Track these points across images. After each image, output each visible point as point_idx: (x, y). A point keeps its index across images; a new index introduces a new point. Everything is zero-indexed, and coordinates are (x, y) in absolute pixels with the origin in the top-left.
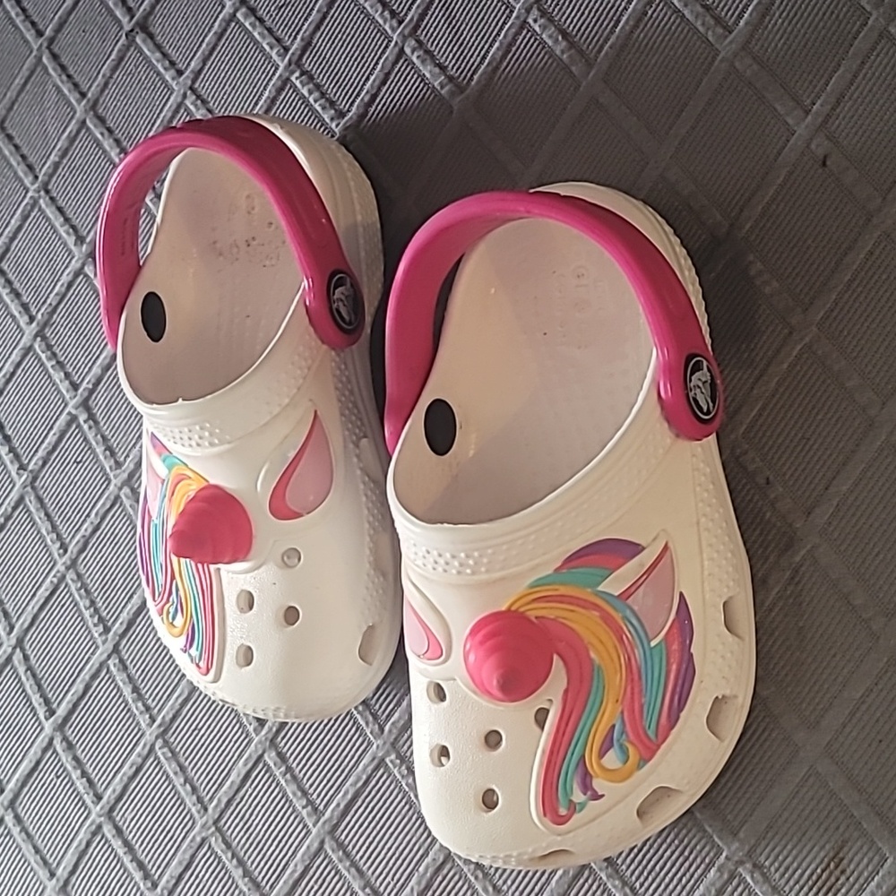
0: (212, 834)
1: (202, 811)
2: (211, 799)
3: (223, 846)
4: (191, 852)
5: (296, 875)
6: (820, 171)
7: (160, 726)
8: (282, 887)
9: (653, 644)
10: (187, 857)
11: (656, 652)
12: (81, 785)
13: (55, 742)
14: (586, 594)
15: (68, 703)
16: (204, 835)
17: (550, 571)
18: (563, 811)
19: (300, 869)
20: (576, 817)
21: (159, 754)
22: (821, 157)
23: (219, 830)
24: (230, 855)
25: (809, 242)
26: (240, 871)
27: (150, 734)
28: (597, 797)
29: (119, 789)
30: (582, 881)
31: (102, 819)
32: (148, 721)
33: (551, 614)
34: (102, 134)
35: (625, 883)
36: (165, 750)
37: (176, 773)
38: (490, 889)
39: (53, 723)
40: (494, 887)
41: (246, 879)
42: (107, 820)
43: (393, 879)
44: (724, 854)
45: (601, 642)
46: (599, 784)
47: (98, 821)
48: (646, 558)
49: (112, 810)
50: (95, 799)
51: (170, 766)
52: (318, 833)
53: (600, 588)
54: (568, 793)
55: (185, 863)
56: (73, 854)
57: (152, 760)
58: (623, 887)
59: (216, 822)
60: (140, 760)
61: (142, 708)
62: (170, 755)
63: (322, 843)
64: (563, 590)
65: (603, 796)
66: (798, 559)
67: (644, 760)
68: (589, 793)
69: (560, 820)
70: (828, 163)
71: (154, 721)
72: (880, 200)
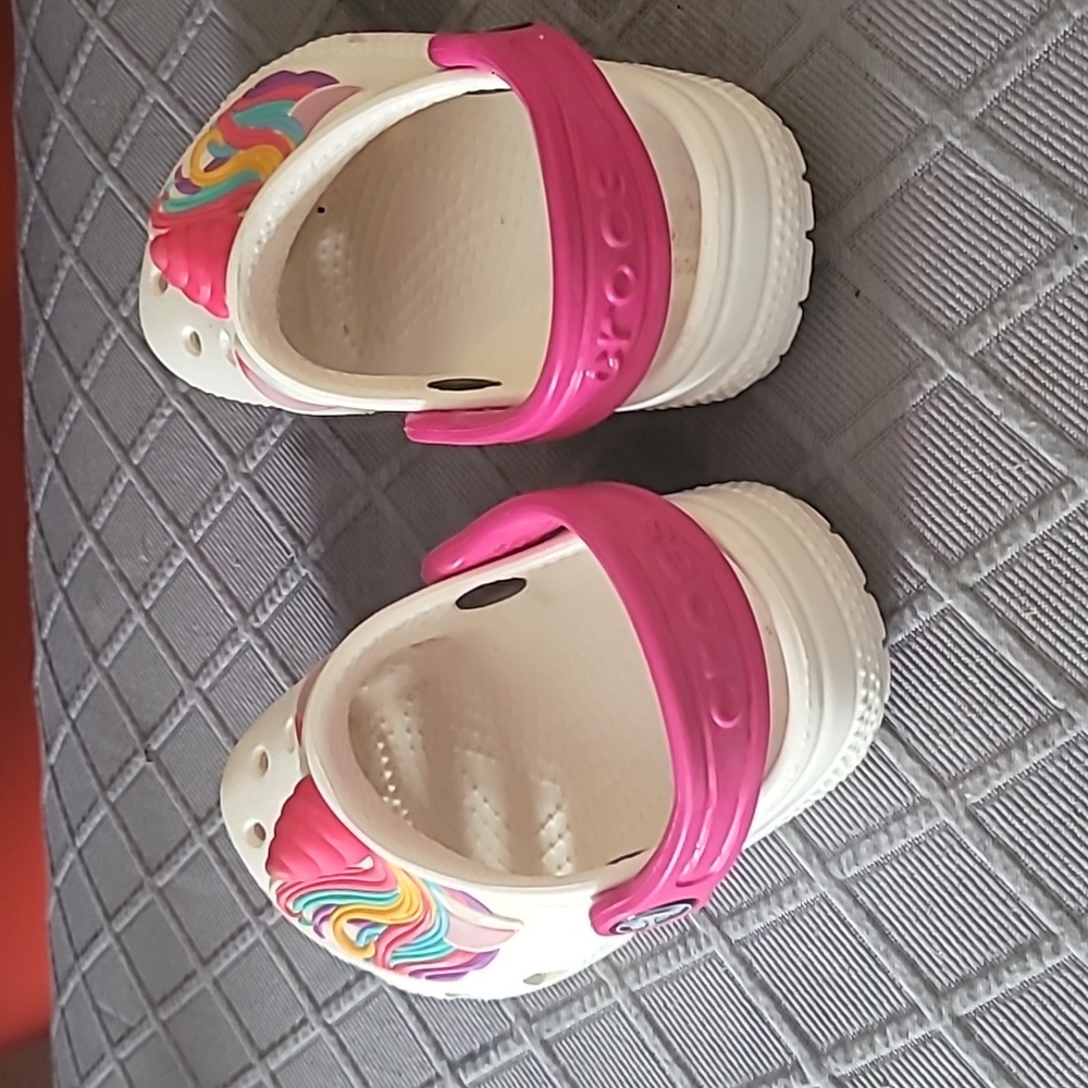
0: (961, 797)
1: (928, 808)
3: (979, 779)
5: (1015, 644)
10: (997, 854)
12: (896, 1041)
13: (837, 1074)
16: (961, 813)
19: (1004, 635)
21: (849, 873)
23: (954, 783)
24: (992, 770)
26: (1017, 755)
30: (1001, 131)
31: (945, 1012)
32: (807, 885)
35: (1002, 58)
37: (875, 849)
38: (1020, 289)
40: (1018, 281)
41: (1030, 746)
42: (947, 1002)
43: (1014, 464)
47: (948, 1021)
49: (931, 989)
50: (916, 1018)
52: (951, 594)
55: (1008, 861)
57: (858, 891)
59: (943, 786)
63: (965, 588)
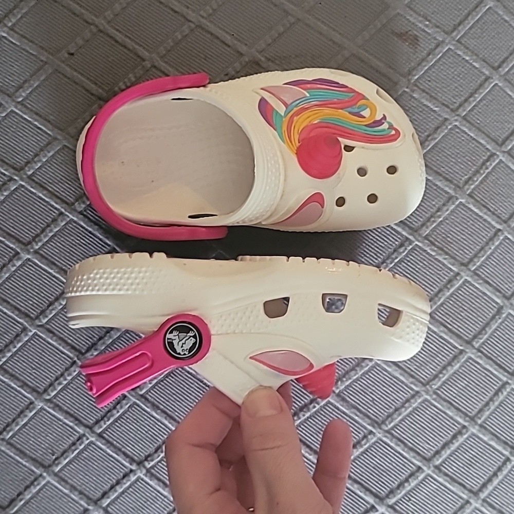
0: (431, 387)
1: (419, 394)
2: (412, 389)
3: (437, 380)
4: (442, 402)
6: (76, 56)
7: (374, 427)
8: (454, 340)
9: (308, 95)
10: (445, 404)
11: (312, 94)
12: (413, 483)
13: (390, 504)
14: (285, 120)
15: (365, 495)
16: (431, 393)
17: (275, 132)
18: (393, 132)
19: (442, 328)
20: (395, 126)
21: (390, 426)
22: (70, 56)
23: (428, 383)
24: (441, 375)
25: (110, 60)
26: (449, 368)
27: (379, 433)
28: (384, 117)
29: (412, 454)
31: (431, 465)
32: (372, 436)
33: (297, 137)
34: (21, 500)
36: (387, 422)
37: (400, 415)
39: (378, 505)
41: (453, 364)
42: (431, 462)
44: (406, 90)
45: (308, 117)
46: (378, 117)
47: (432, 468)
48: (267, 96)
49: (425, 458)
50: (420, 471)
51: (396, 419)
53: (283, 114)
54: (384, 130)
55: (449, 405)
56: (453, 486)
57: (393, 432)
58: (429, 141)
59: (424, 385)
60: (394, 440)
61: (365, 441)
62: (390, 419)
64: (285, 128)
65: (384, 115)
66: (263, 59)
67: (364, 97)
68: (383, 121)
69: (398, 133)
70: (72, 52)
71: (371, 431)
72: (92, 27)
